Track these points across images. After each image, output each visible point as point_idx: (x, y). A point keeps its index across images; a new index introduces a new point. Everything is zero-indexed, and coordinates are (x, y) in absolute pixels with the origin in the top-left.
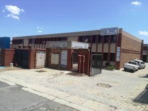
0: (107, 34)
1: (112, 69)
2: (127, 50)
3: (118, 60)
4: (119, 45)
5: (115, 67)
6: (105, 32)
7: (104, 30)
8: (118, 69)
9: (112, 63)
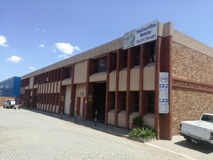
0: (136, 44)
1: (143, 136)
2: (203, 86)
3: (163, 108)
4: (165, 67)
5: (155, 131)
6: (131, 39)
7: (130, 36)
8: (165, 136)
9: (150, 120)
